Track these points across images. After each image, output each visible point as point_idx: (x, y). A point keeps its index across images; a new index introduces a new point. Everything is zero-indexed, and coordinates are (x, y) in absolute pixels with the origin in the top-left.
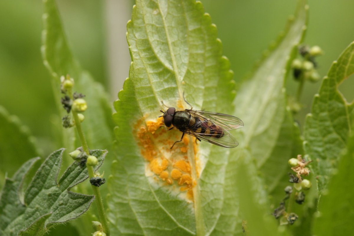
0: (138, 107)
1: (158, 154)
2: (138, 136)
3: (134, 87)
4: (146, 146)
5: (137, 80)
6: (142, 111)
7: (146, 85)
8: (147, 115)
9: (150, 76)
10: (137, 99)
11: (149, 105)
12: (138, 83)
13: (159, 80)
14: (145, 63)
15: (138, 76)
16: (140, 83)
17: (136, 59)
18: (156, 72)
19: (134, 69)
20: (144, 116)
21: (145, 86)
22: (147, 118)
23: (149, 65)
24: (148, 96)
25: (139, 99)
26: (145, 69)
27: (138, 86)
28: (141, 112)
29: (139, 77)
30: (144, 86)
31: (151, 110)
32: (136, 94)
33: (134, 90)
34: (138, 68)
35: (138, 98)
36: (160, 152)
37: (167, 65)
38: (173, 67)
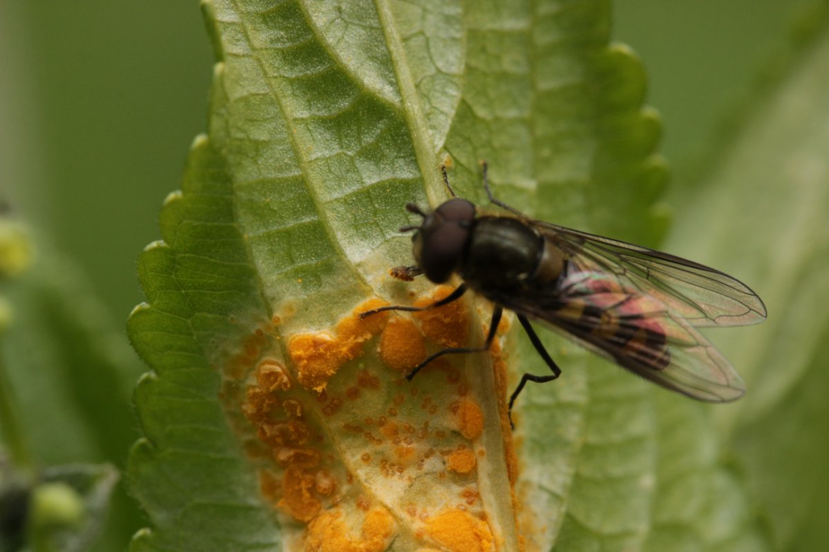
0: (251, 273)
1: (345, 488)
2: (249, 408)
3: (227, 180)
4: (284, 455)
5: (240, 152)
6: (269, 292)
7: (280, 170)
8: (290, 309)
9: (298, 130)
10: (246, 236)
11: (300, 264)
12: (246, 162)
13: (336, 149)
14: (271, 73)
15: (245, 132)
16: (256, 162)
17: (236, 56)
18: (324, 113)
19: (227, 98)
20: (278, 314)
21: (280, 175)
22: (290, 320)
23: (291, 82)
24: (291, 224)
25: (251, 235)
26: (276, 102)
27: (246, 174)
28: (262, 294)
29: (251, 137)
30: (273, 175)
31: (305, 286)
32: (241, 212)
33: (232, 192)
34: (245, 94)
35: (251, 231)
36: (351, 478)
37: (371, 80)
38: (399, 92)
